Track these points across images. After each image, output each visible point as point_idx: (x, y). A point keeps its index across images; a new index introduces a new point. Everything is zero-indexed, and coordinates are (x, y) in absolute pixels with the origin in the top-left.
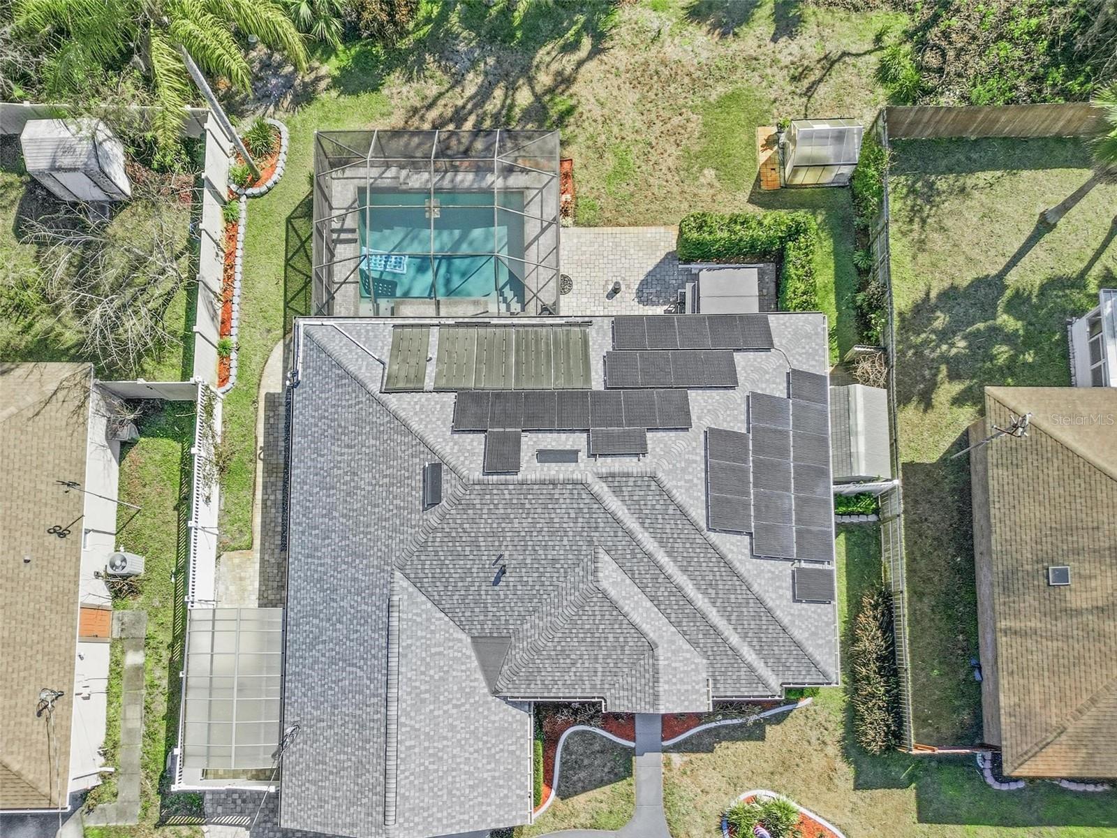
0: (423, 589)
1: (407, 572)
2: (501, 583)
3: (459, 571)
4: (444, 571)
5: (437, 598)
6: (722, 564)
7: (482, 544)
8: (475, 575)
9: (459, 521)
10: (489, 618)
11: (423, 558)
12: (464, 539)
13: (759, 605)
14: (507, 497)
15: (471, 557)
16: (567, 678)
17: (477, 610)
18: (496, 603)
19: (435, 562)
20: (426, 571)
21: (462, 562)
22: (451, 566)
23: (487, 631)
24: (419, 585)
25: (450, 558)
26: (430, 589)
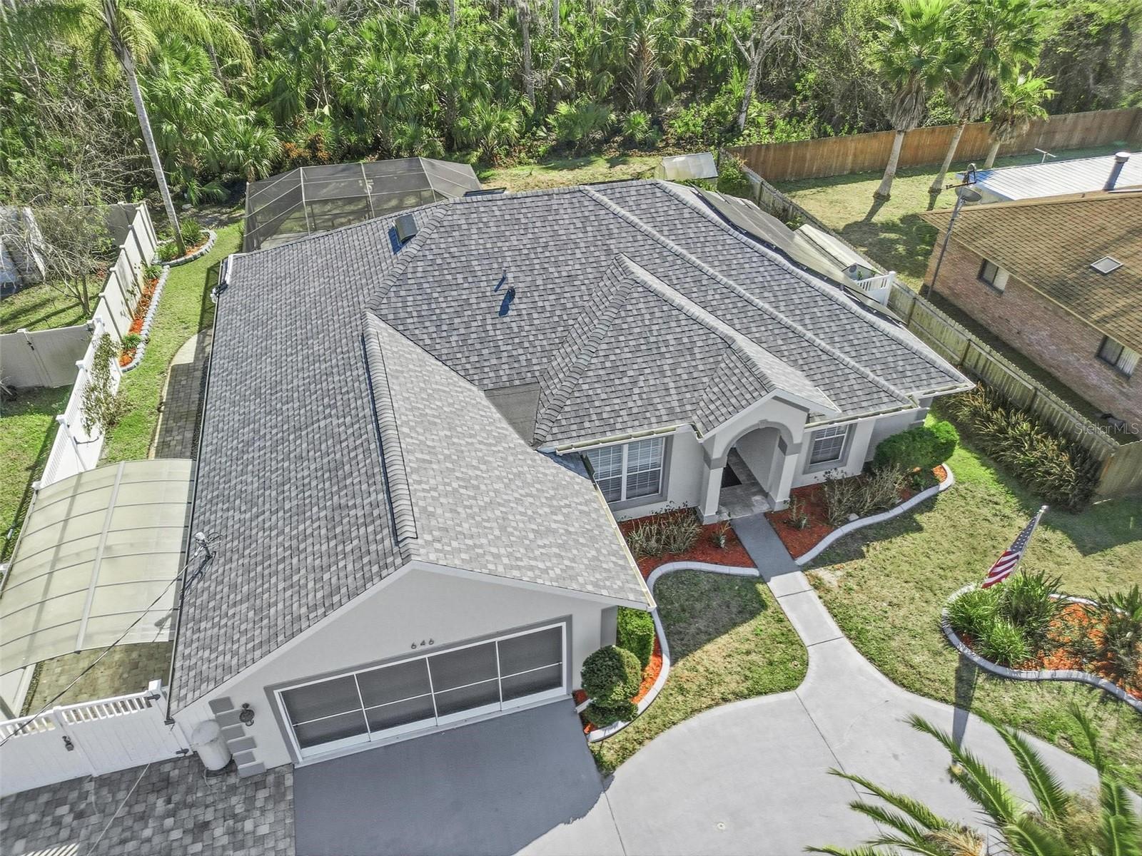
0: (407, 333)
1: (383, 312)
2: (510, 313)
3: (453, 304)
4: (433, 306)
5: (428, 342)
6: (766, 263)
7: (477, 268)
8: (475, 307)
9: (443, 246)
10: (504, 360)
11: (403, 293)
12: (453, 265)
13: (829, 302)
14: (497, 213)
15: (466, 285)
16: (631, 404)
17: (485, 352)
18: (510, 338)
19: (419, 298)
20: (409, 309)
21: (455, 293)
22: (441, 299)
23: (505, 379)
24: (401, 328)
25: (439, 290)
26: (417, 332)
